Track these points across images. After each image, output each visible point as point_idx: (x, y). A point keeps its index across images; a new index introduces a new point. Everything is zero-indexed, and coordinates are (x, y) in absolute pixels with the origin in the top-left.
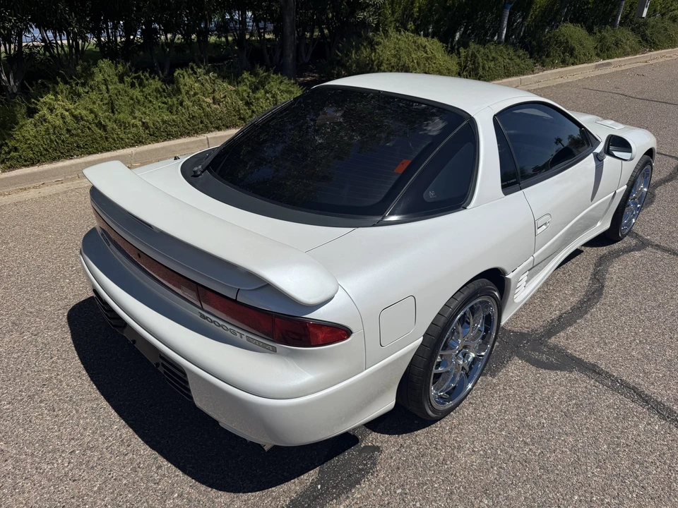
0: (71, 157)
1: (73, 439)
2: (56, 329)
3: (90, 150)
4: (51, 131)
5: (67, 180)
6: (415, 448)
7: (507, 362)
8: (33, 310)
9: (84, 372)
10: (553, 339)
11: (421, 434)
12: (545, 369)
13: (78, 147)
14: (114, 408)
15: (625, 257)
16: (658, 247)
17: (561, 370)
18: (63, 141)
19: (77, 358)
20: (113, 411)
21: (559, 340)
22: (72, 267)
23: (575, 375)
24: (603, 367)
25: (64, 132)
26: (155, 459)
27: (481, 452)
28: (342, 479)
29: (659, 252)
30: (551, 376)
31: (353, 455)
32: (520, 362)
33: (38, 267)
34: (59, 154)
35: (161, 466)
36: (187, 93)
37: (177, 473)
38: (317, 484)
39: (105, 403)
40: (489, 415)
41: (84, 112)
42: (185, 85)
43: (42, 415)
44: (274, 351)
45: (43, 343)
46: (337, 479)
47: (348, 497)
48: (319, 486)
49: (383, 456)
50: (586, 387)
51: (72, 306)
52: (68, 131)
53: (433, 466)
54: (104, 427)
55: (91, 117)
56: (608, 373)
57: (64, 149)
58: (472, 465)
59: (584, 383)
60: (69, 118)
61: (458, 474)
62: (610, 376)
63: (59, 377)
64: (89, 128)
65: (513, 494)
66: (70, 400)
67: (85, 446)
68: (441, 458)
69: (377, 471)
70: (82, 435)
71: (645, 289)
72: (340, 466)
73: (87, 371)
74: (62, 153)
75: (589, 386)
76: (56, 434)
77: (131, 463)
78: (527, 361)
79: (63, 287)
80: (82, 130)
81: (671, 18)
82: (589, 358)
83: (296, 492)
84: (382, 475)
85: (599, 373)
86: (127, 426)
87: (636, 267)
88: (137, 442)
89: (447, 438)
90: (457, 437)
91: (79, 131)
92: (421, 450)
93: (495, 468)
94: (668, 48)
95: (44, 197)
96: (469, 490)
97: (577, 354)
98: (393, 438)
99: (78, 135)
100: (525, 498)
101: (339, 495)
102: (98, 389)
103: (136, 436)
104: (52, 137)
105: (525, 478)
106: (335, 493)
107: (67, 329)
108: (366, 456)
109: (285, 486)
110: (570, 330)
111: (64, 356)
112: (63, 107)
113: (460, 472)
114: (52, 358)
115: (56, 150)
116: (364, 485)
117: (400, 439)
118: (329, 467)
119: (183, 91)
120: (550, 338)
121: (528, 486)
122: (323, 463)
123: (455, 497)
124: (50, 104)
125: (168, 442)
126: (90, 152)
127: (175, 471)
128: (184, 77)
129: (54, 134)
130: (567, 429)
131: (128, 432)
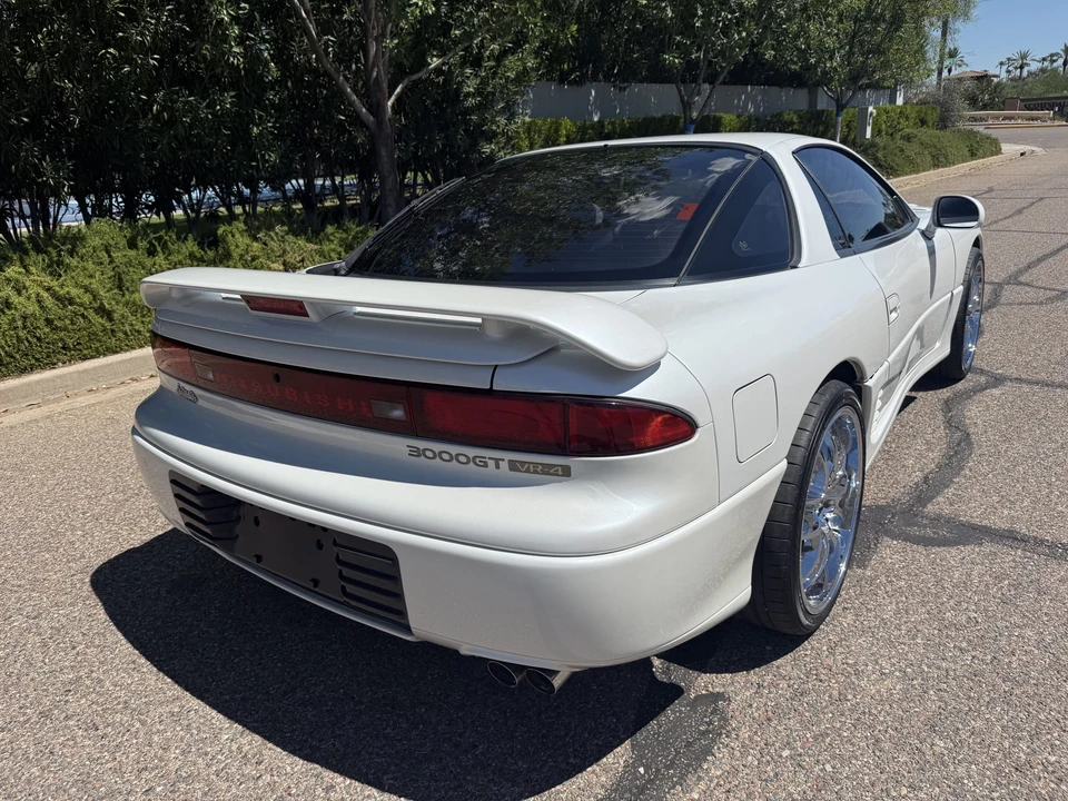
0: (53, 365)
1: (146, 769)
2: (72, 604)
3: (85, 352)
4: (20, 323)
5: (47, 402)
6: (783, 684)
7: (875, 545)
8: (23, 582)
9: (143, 660)
10: (930, 507)
11: (784, 663)
12: (939, 546)
13: (63, 348)
14: (214, 708)
15: (978, 397)
16: (1019, 380)
17: (964, 545)
18: (39, 339)
19: (124, 641)
20: (214, 713)
21: (939, 505)
22: (84, 514)
23: (988, 547)
24: (1024, 531)
25: (41, 323)
26: (317, 776)
27: (897, 673)
28: (678, 753)
29: (1024, 385)
30: (952, 555)
31: (681, 712)
32: (895, 542)
33: (20, 520)
34: (33, 362)
35: (332, 787)
36: (241, 256)
37: (367, 793)
38: (635, 767)
39: (195, 703)
40: (883, 619)
41: (74, 292)
42: (237, 246)
43: (73, 738)
44: (566, 473)
45: (52, 628)
46: (669, 754)
47: (700, 779)
48: (642, 770)
49: (733, 705)
50: (1014, 561)
51: (96, 567)
52: (49, 322)
53: (826, 707)
54: (203, 740)
55: (87, 298)
56: (1036, 538)
57: (40, 353)
58: (892, 694)
59: (1009, 557)
60: (49, 301)
61: (874, 711)
62: (1042, 541)
63: (94, 675)
64: (83, 316)
65: (979, 724)
66: (126, 708)
67: (173, 776)
68: (835, 693)
69: (734, 729)
70: (161, 760)
71: (1030, 430)
72: (667, 732)
73: (148, 658)
74: (37, 360)
75: (1017, 559)
76: (109, 765)
77: (273, 791)
78: (905, 540)
79: (73, 543)
80: (72, 320)
81: (902, 138)
82: (997, 522)
83: (603, 786)
84: (745, 733)
85: (1023, 540)
86: (248, 731)
87: (1002, 406)
88: (273, 753)
89: (830, 662)
90: (847, 658)
91: (68, 322)
92: (796, 686)
93: (932, 693)
94: (911, 173)
95: (11, 428)
96: (905, 731)
97: (976, 521)
98: (741, 677)
99: (65, 329)
100: (1003, 727)
101: (682, 777)
102: (177, 682)
103: (270, 745)
104: (21, 334)
105: (987, 699)
106: (673, 776)
107: (94, 600)
108: (706, 711)
109: (580, 780)
110: (950, 491)
111: (97, 642)
112: (40, 284)
113: (876, 708)
114: (74, 648)
115: (27, 355)
116: (721, 753)
117: (754, 676)
118: (647, 737)
119: (235, 254)
120: (925, 506)
121: (999, 709)
122: (633, 733)
123: (886, 746)
124: (17, 281)
125: (334, 745)
126: (85, 355)
127: (362, 791)
128: (233, 236)
129: (25, 327)
130: (1016, 619)
131: (251, 742)
